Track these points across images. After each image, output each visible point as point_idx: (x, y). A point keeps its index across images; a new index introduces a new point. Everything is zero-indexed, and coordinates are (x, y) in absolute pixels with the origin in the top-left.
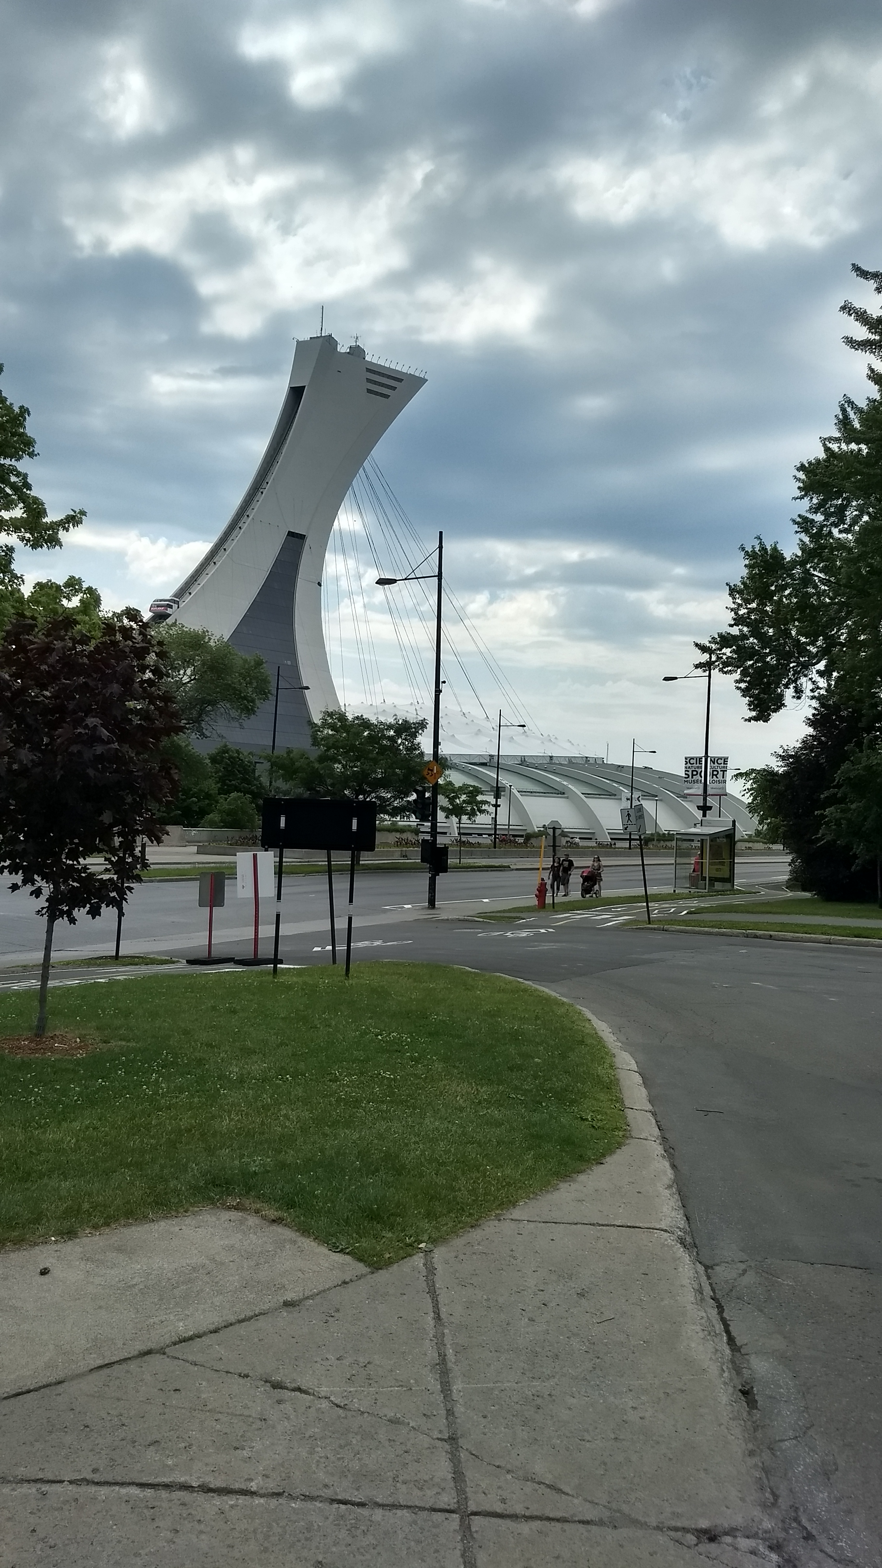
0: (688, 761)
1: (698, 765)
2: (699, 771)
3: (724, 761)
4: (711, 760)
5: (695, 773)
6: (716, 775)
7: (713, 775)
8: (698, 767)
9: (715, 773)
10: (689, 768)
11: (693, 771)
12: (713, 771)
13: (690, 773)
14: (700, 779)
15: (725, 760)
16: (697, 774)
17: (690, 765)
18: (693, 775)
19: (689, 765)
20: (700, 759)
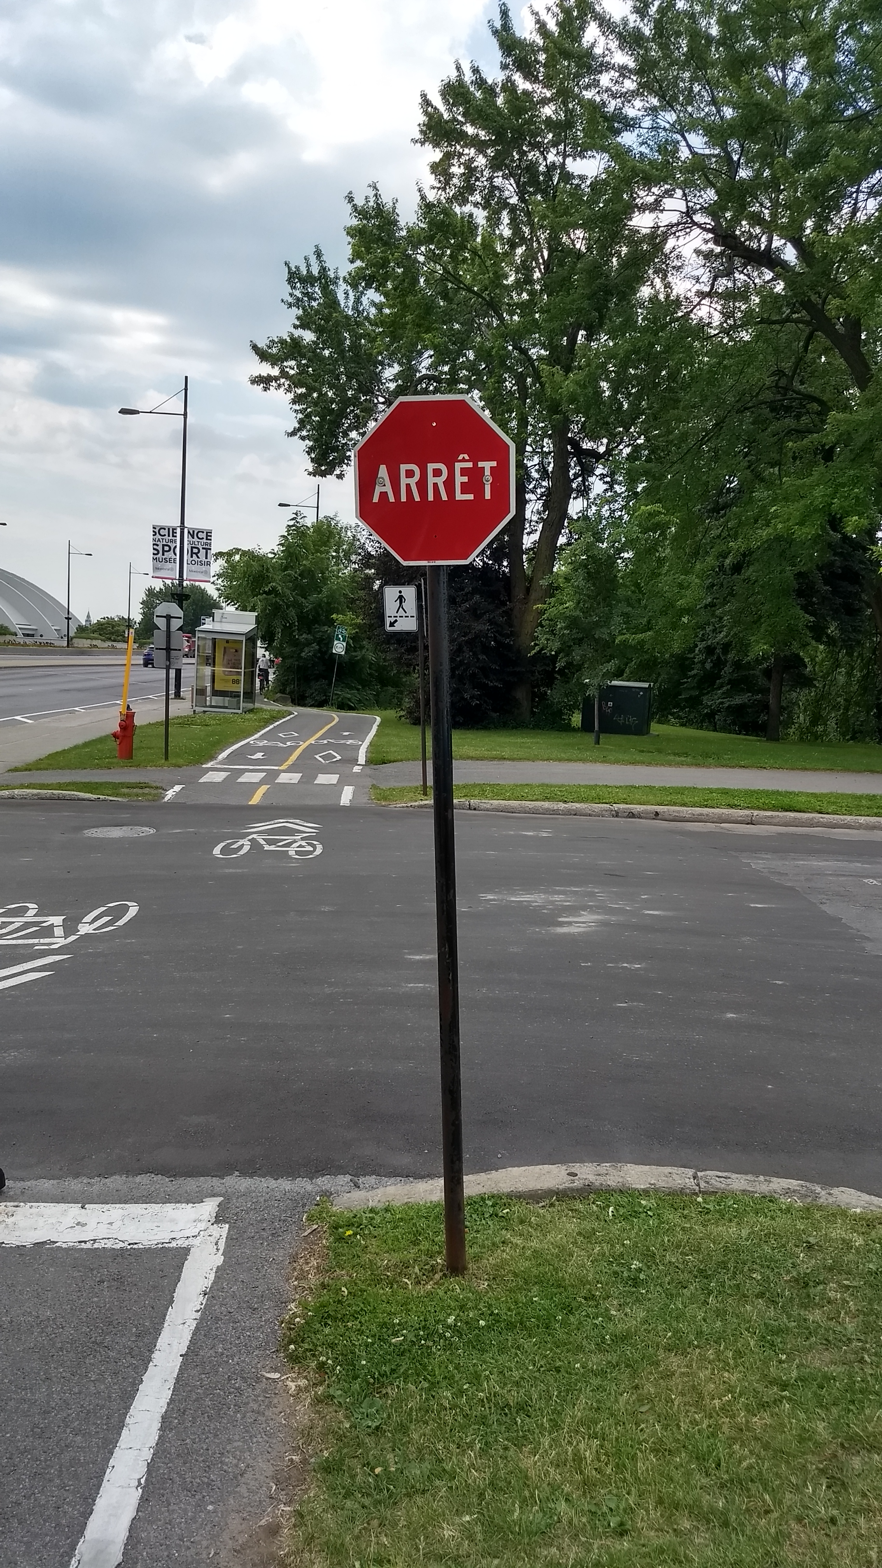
0: (157, 531)
1: (171, 538)
2: (172, 546)
3: (207, 536)
4: (189, 532)
5: (166, 548)
6: (196, 554)
7: (192, 553)
8: (171, 541)
9: (195, 551)
10: (159, 540)
11: (163, 545)
12: (192, 548)
13: (160, 548)
14: (174, 557)
15: (208, 534)
16: (169, 550)
17: (160, 537)
18: (164, 551)
19: (158, 536)
20: (173, 529)
